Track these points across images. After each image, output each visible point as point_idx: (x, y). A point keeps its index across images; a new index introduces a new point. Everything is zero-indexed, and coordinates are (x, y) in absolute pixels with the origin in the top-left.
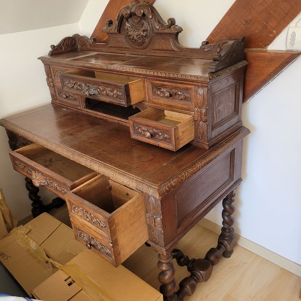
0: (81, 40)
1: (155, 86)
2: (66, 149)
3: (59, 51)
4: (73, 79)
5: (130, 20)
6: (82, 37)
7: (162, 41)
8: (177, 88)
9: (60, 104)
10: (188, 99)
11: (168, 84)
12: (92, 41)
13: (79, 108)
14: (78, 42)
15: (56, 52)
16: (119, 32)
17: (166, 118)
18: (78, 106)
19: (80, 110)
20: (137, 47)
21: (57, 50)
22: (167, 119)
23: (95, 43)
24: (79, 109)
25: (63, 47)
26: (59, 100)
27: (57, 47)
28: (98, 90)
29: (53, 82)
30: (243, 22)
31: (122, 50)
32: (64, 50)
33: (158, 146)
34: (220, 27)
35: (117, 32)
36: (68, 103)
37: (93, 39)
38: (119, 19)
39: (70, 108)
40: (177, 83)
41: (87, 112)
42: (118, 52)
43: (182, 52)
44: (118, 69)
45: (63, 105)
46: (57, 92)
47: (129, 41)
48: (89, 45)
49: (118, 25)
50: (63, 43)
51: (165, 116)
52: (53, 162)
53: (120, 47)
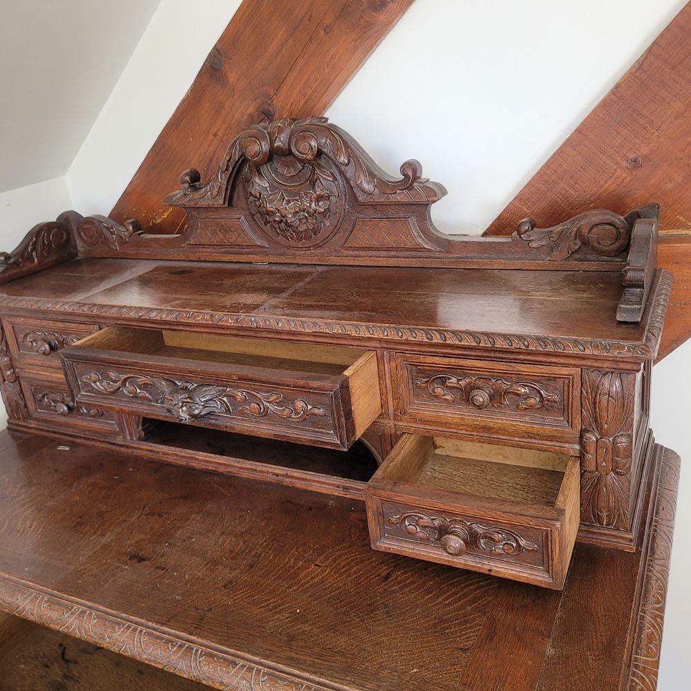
0: (89, 229)
1: (421, 372)
2: (149, 634)
3: (25, 269)
4: (118, 366)
5: (265, 169)
6: (90, 220)
7: (382, 224)
8: (513, 376)
9: (42, 430)
10: (552, 407)
11: (479, 365)
12: (128, 230)
13: (119, 440)
14: (75, 233)
15: (15, 271)
16: (230, 205)
17: (438, 451)
18: (115, 434)
19: (122, 446)
20: (292, 243)
21: (18, 266)
22: (444, 454)
23: (139, 234)
24: (117, 445)
25: (34, 254)
26: (36, 419)
27: (15, 255)
28: (225, 399)
29: (12, 366)
30: (624, 164)
31: (238, 254)
32: (39, 263)
33: (487, 572)
34: (546, 178)
35: (224, 203)
36: (74, 427)
37: (132, 223)
38: (231, 169)
39: (83, 440)
40: (516, 361)
41: (151, 451)
42: (226, 259)
43: (448, 252)
44: (280, 325)
45: (54, 432)
46: (28, 395)
47: (262, 226)
48: (116, 243)
49: (227, 185)
50: (35, 244)
51: (435, 447)
52: (76, 663)
53: (231, 246)
